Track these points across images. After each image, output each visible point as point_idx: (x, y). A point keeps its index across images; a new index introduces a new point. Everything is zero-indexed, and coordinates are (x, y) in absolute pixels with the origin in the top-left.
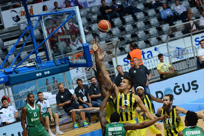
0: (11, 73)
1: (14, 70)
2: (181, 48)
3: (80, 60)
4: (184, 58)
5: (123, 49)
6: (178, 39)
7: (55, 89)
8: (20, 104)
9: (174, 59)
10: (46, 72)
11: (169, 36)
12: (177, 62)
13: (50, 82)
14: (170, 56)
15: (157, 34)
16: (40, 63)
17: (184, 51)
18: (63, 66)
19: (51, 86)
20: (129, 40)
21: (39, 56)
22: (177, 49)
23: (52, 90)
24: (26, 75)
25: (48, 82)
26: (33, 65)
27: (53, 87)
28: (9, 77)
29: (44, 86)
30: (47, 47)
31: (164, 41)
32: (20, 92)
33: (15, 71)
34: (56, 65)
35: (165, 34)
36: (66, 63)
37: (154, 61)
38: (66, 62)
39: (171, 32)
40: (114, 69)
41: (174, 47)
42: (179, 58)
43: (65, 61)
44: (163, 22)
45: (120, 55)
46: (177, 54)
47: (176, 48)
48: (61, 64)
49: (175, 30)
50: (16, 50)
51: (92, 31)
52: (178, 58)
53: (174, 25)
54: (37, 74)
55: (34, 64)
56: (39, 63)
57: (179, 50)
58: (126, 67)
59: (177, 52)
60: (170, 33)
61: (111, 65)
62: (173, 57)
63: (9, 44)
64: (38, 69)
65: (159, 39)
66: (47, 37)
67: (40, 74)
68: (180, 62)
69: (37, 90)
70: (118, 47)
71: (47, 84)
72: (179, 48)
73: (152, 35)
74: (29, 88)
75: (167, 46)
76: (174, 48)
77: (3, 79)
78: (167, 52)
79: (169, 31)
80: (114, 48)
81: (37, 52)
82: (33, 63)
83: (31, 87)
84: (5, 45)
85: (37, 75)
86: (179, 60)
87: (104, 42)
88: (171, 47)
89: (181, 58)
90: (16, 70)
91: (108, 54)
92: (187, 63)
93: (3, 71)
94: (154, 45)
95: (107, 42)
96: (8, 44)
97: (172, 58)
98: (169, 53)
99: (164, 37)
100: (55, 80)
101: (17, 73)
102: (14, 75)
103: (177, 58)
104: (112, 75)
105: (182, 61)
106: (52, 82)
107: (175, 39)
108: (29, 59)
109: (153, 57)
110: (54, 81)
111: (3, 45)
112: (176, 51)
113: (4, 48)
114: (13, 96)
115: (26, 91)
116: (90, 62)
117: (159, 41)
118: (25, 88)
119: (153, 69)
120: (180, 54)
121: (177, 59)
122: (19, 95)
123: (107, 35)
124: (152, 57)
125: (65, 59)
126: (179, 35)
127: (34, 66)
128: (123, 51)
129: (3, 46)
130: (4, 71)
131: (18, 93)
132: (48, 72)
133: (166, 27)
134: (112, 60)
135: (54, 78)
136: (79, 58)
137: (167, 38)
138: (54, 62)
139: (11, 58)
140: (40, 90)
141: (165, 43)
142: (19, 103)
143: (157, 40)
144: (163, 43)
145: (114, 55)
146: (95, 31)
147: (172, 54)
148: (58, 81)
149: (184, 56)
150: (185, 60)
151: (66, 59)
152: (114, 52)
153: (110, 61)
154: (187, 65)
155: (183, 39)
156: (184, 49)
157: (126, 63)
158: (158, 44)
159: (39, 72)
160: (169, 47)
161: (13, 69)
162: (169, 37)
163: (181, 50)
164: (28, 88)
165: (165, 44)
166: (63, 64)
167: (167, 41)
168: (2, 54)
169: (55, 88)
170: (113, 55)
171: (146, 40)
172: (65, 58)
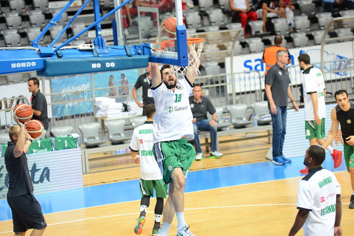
0: (50, 55)
1: (56, 51)
2: (345, 58)
3: (168, 52)
4: (348, 76)
5: (246, 46)
6: (343, 41)
7: (124, 94)
8: (60, 111)
9: (329, 74)
10: (109, 64)
11: (328, 34)
12: (334, 81)
13: (115, 82)
14: (325, 68)
15: (307, 28)
16: (101, 47)
17: (350, 63)
18: (138, 57)
19: (116, 89)
20: (259, 32)
21: (100, 35)
22: (338, 58)
23: (116, 95)
24: (75, 63)
25: (113, 82)
26: (89, 48)
27: (120, 91)
28: (45, 62)
29: (105, 87)
30: (117, 22)
31: (317, 42)
32: (63, 90)
33: (57, 54)
34: (127, 55)
35: (321, 29)
36: (144, 54)
37: (296, 74)
38: (144, 52)
39: (333, 28)
40: (225, 76)
41: (333, 54)
42: (340, 73)
43: (144, 50)
44: (322, 8)
45: (240, 54)
46: (337, 67)
47: (338, 56)
48: (136, 54)
49: (340, 25)
50: (68, 19)
51: (200, 8)
52: (338, 73)
53: (340, 16)
54: (93, 64)
55: (91, 46)
56: (99, 47)
57: (341, 60)
58: (247, 75)
59: (338, 63)
60: (331, 29)
61: (223, 69)
62: (328, 71)
63: (58, 7)
64: (96, 57)
65: (311, 37)
66: (119, 5)
67: (99, 66)
68: (339, 80)
69: (92, 91)
70: (239, 40)
71: (110, 84)
72: (341, 58)
73: (300, 29)
74: (79, 87)
75: (322, 50)
76: (333, 56)
77: (35, 63)
78: (320, 61)
79: (330, 25)
80: (231, 40)
81: (99, 28)
82: (89, 45)
83: (83, 85)
84: (50, 7)
85: (94, 66)
86: (338, 77)
87: (217, 28)
88: (328, 53)
89: (342, 73)
90: (58, 52)
91: (221, 50)
92: (351, 85)
93: (37, 49)
94: (299, 47)
95: (221, 29)
96: (56, 7)
97: (326, 73)
98: (322, 62)
99: (319, 35)
100: (125, 79)
101: (60, 57)
102: (55, 59)
103: (335, 73)
104: (222, 86)
105: (344, 80)
106: (120, 82)
107: (339, 41)
108: (86, 38)
109: (295, 67)
110: (123, 81)
111: (47, 7)
112: (335, 62)
113: (47, 12)
114: (51, 96)
115: (74, 91)
116: (184, 57)
117: (310, 41)
118: (72, 85)
119: (292, 87)
120: (342, 67)
121: (334, 75)
122: (60, 95)
123: (224, 17)
124: (293, 66)
125: (144, 47)
126: (346, 35)
127: (91, 51)
128: (246, 48)
129: (47, 9)
130: (39, 51)
131: (60, 92)
132: (113, 65)
133: (325, 18)
134: (225, 60)
135: (123, 75)
136: (167, 48)
137: (324, 37)
138: (125, 49)
139: (58, 31)
140: (96, 91)
141: (320, 44)
142: (58, 108)
143: (307, 38)
144: (316, 44)
145: (230, 53)
146: (204, 8)
147: (328, 65)
148: (129, 81)
149: (348, 72)
150: (349, 79)
151: (146, 47)
152: (230, 48)
153: (221, 61)
154: (351, 88)
155: (351, 42)
156: (350, 60)
157: (248, 69)
158: (307, 46)
159: (96, 62)
160: (325, 53)
161: (54, 49)
162: (328, 36)
163: (344, 61)
164: (77, 86)
165: (319, 47)
166: (139, 54)
167: (323, 43)
168: (43, 22)
169: (122, 93)
170: (227, 53)
171: (288, 36)
172: (144, 45)
